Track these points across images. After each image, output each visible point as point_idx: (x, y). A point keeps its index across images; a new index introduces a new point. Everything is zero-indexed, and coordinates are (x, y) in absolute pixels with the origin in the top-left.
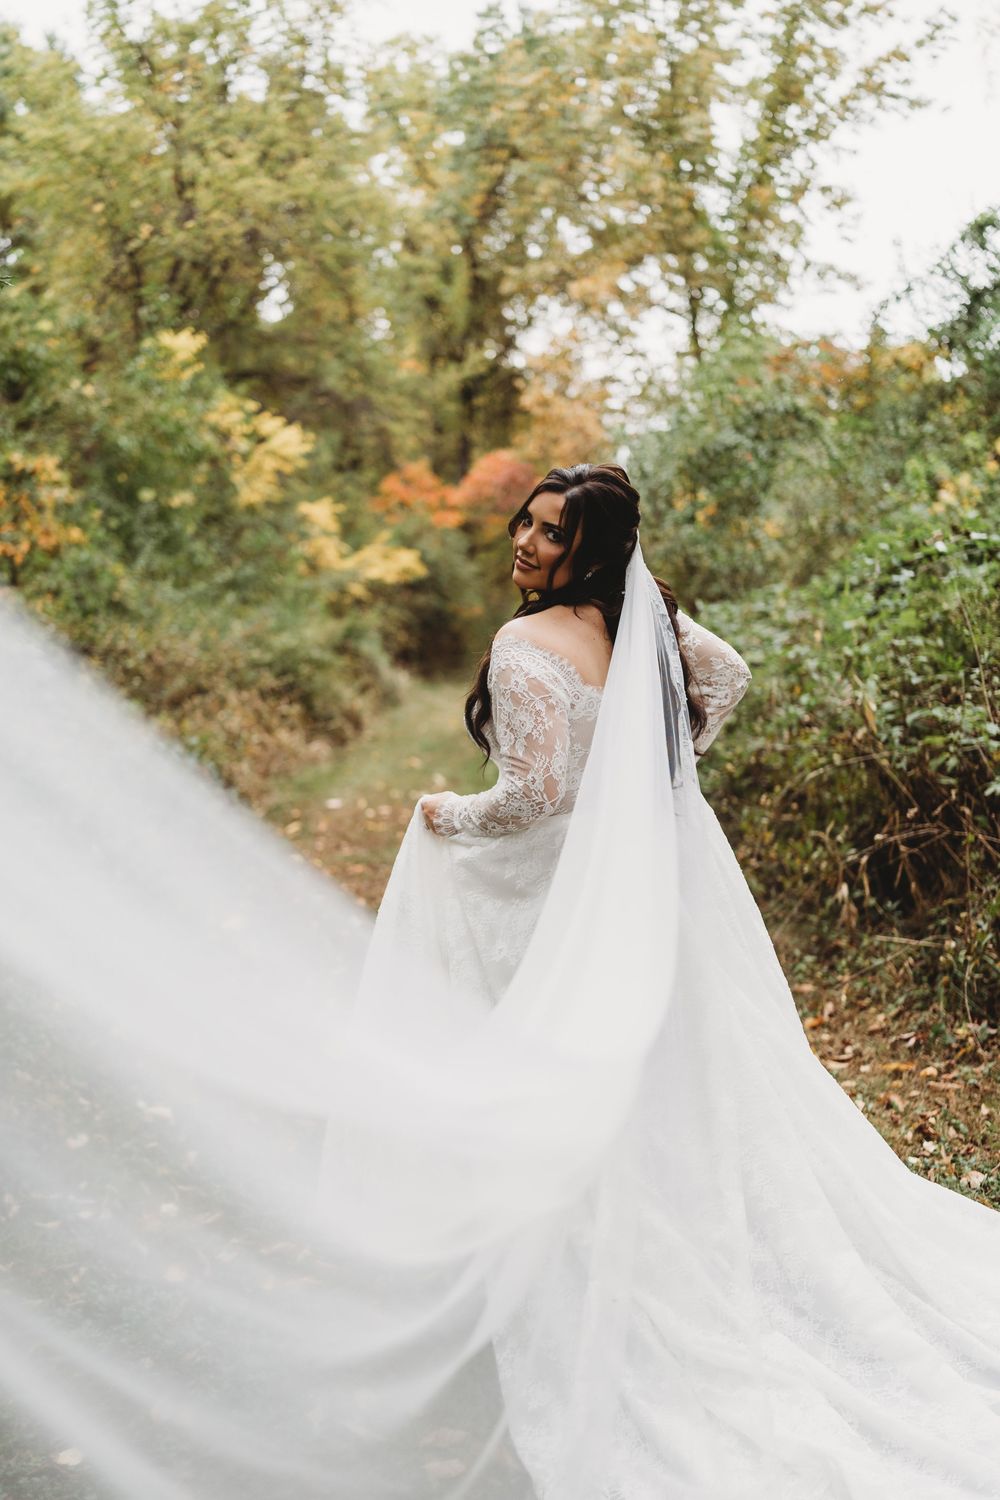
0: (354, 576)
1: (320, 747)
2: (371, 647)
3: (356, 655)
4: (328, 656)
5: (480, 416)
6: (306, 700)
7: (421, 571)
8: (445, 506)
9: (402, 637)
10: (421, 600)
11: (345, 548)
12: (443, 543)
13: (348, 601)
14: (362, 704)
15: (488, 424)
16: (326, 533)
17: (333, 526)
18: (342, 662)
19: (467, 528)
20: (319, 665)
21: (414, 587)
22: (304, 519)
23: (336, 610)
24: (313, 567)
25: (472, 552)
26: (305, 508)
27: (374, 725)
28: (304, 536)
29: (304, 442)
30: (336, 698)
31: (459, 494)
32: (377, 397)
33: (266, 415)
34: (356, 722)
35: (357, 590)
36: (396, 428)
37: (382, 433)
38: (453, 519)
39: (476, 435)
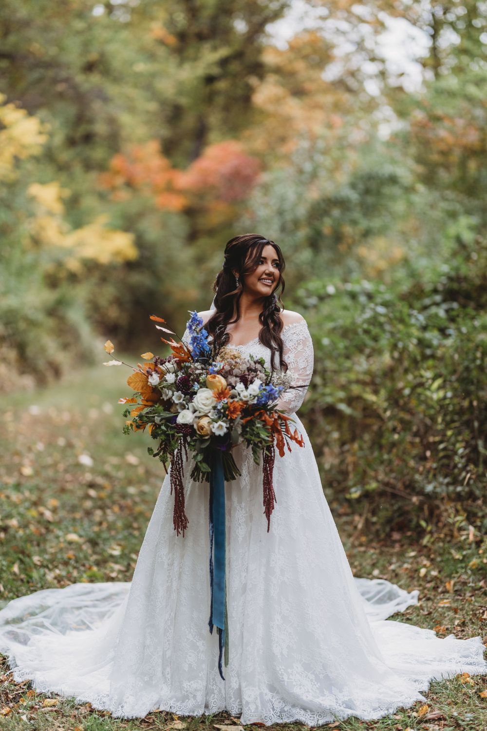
0: (70, 252)
1: (28, 381)
2: (77, 316)
3: (62, 319)
4: (40, 317)
5: (220, 100)
6: (21, 348)
7: (132, 253)
8: (170, 189)
9: (114, 313)
10: (137, 278)
11: (66, 226)
12: (164, 225)
13: (63, 275)
14: (62, 358)
15: (226, 108)
16: (50, 214)
17: (58, 208)
18: (50, 322)
19: (190, 212)
20: (33, 324)
21: (130, 265)
22: (33, 199)
23: (52, 282)
24: (36, 242)
25: (193, 237)
26: (35, 190)
27: (71, 376)
28: (31, 215)
29: (40, 133)
30: (43, 350)
31: (186, 179)
32: (112, 90)
33: (11, 106)
34: (57, 371)
35: (73, 265)
36: (125, 119)
37: (112, 121)
38: (176, 203)
39: (214, 119)
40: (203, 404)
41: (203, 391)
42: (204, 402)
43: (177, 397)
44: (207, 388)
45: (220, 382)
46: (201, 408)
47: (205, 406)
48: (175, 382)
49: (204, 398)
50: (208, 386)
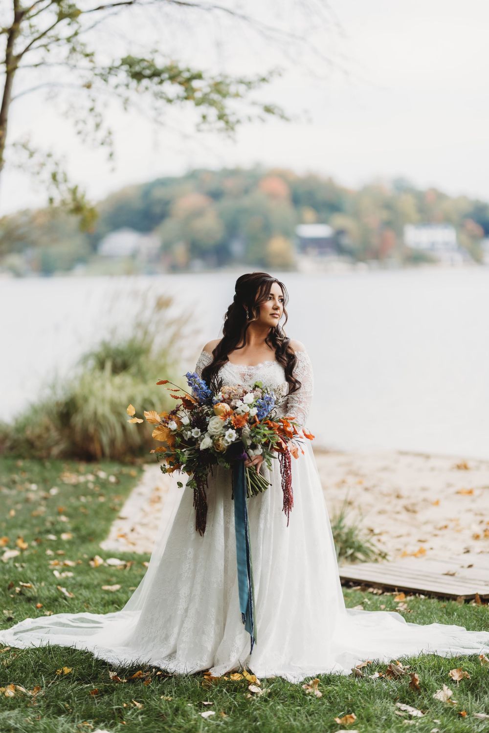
40: (215, 428)
41: (213, 420)
42: (215, 426)
43: (195, 433)
44: (215, 415)
45: (224, 407)
46: (214, 432)
47: (217, 429)
48: (190, 423)
49: (215, 424)
50: (216, 414)
